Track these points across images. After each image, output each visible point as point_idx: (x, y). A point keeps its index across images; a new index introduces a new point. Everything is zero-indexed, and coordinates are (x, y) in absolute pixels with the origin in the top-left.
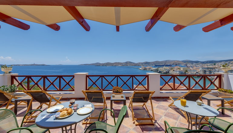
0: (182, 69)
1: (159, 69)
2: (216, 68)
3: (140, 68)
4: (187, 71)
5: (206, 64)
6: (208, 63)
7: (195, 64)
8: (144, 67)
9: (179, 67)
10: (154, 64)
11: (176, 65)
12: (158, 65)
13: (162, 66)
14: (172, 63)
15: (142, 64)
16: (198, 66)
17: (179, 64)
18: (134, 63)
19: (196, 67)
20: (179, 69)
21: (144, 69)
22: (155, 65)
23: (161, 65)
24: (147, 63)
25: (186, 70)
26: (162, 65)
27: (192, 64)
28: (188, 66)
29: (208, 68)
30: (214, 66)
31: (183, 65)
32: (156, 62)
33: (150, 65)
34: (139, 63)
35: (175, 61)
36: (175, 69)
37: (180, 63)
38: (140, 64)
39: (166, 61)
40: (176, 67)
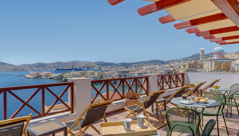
0: (96, 74)
1: (64, 75)
2: (130, 71)
3: (28, 76)
4: (102, 77)
5: (120, 67)
6: (122, 66)
7: (109, 67)
8: (36, 73)
9: (92, 71)
10: (54, 67)
11: (88, 68)
12: (61, 68)
13: (67, 70)
14: (83, 66)
15: (31, 66)
16: (113, 69)
17: (92, 67)
18: (11, 65)
19: (111, 71)
20: (93, 74)
21: (35, 76)
22: (57, 69)
23: (66, 68)
24: (40, 66)
25: (101, 75)
26: (68, 68)
27: (107, 67)
28: (102, 70)
29: (123, 72)
30: (127, 70)
31: (96, 68)
32: (58, 63)
33: (47, 69)
34: (24, 65)
35: (86, 62)
36: (88, 75)
37: (92, 65)
38: (26, 68)
39: (74, 62)
40: (89, 72)
